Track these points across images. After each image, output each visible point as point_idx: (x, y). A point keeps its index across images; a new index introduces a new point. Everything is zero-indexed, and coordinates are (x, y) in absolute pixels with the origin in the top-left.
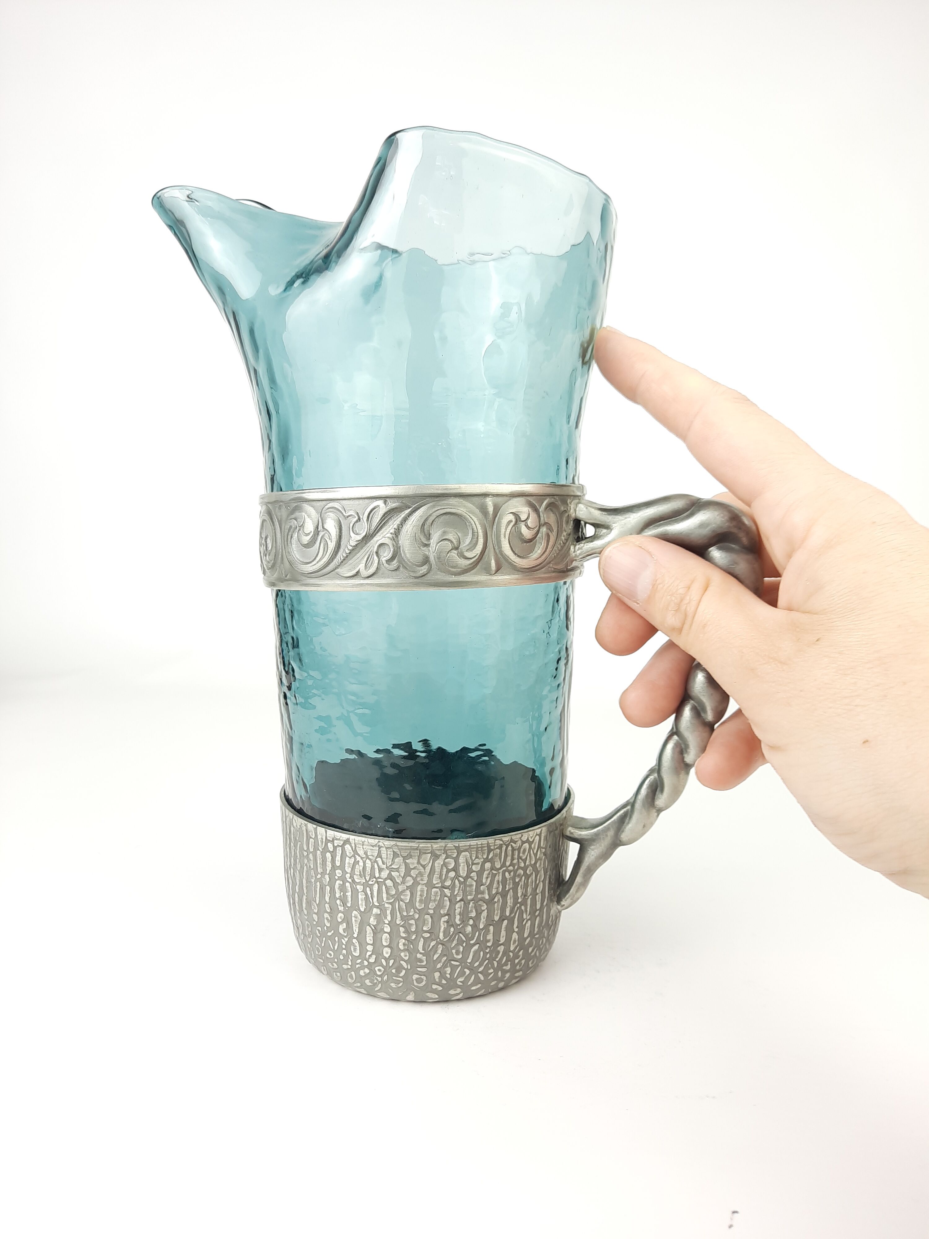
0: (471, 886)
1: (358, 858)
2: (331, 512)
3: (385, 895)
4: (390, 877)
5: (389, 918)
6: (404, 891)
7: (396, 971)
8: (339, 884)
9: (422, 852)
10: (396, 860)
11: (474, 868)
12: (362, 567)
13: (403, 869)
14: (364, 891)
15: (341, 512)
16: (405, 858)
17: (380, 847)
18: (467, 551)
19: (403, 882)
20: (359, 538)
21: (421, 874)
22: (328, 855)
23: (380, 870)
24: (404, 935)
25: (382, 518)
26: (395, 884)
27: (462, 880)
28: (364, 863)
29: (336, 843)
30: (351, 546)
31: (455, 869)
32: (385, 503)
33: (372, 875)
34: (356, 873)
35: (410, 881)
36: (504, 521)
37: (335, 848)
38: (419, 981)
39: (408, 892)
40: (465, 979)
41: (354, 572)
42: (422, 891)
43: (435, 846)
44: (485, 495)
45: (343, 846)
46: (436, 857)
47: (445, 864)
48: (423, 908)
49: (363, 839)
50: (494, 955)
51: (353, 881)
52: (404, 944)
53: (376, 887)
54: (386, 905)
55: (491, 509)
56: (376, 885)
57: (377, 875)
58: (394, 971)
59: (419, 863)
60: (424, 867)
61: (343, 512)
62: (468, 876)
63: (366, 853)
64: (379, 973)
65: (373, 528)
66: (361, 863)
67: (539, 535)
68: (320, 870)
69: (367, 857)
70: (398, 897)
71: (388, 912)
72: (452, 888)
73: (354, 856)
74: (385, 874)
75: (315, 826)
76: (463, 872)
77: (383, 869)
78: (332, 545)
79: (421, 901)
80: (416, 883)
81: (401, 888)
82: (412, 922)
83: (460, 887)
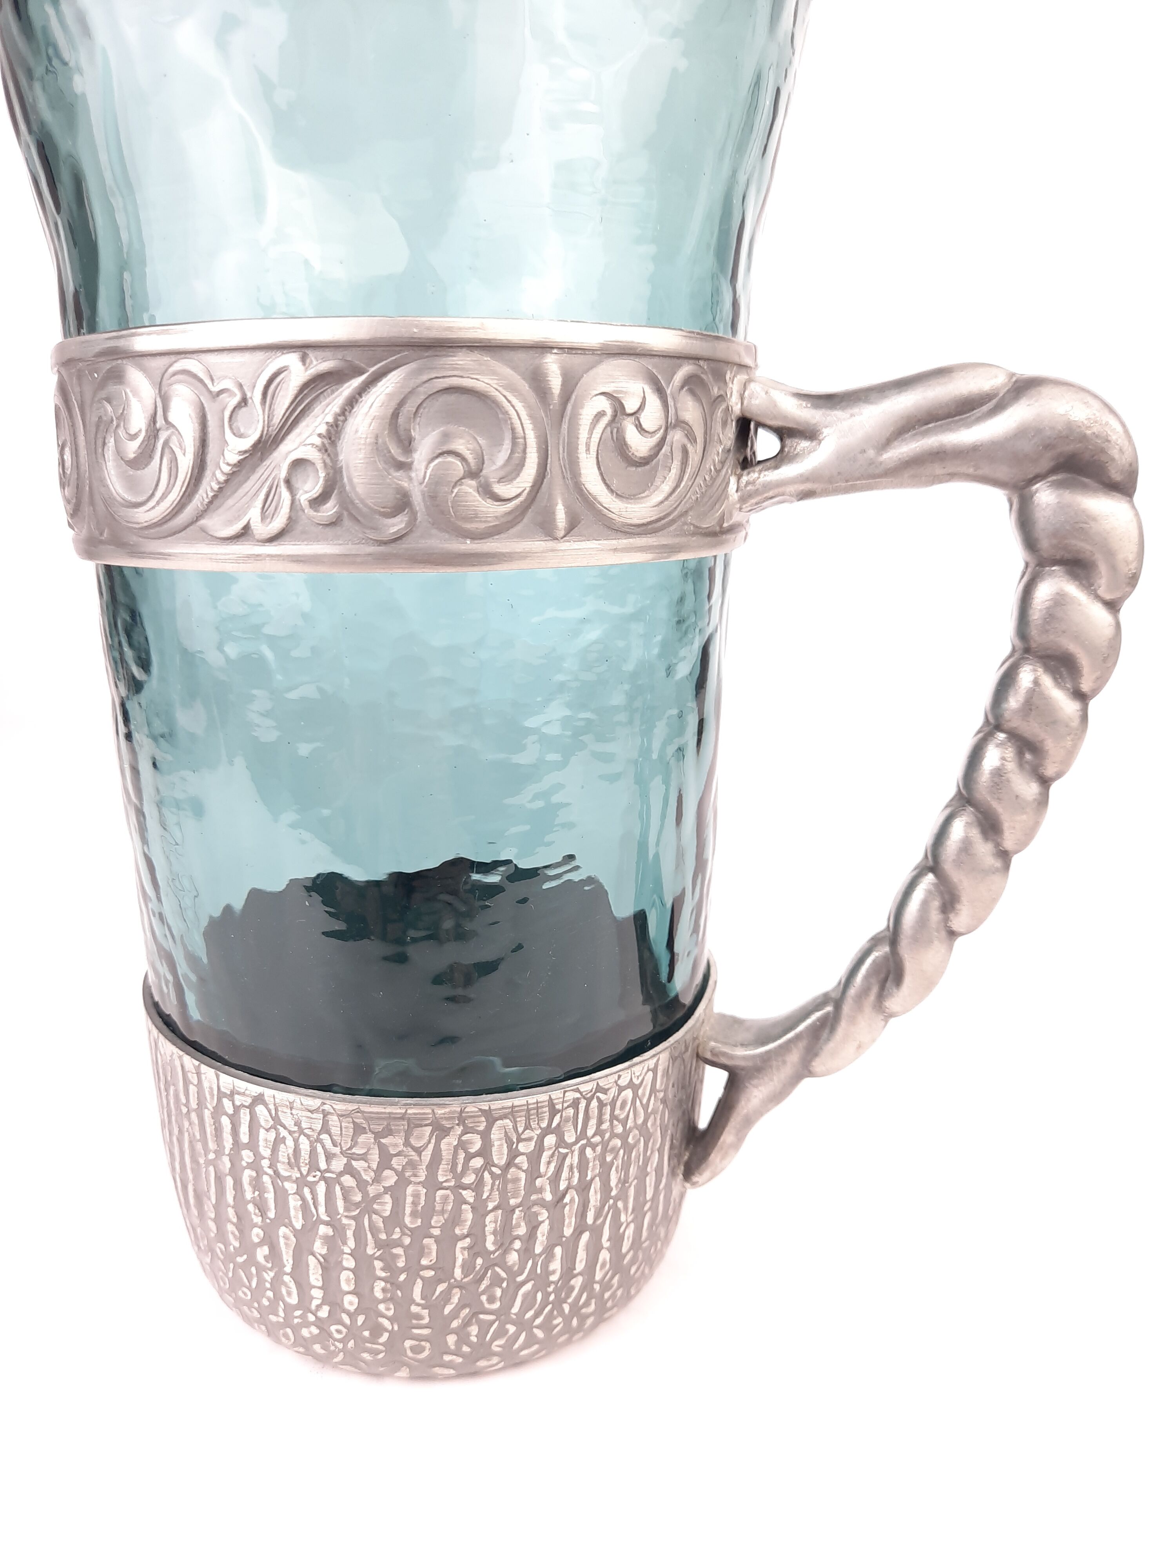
0: (516, 1180)
1: (283, 1133)
2: (180, 382)
3: (340, 1204)
4: (349, 1170)
5: (351, 1243)
6: (378, 1196)
7: (371, 1334)
8: (250, 1176)
9: (414, 1124)
10: (362, 1139)
11: (522, 1147)
12: (254, 515)
13: (375, 1156)
14: (299, 1193)
15: (201, 381)
16: (378, 1136)
17: (325, 1114)
18: (499, 482)
19: (377, 1180)
20: (247, 444)
21: (412, 1165)
22: (225, 1121)
23: (329, 1157)
24: (383, 1274)
25: (296, 397)
26: (362, 1185)
27: (497, 1171)
28: (296, 1141)
29: (238, 1100)
30: (228, 464)
31: (485, 1152)
32: (303, 359)
33: (313, 1166)
34: (281, 1159)
35: (390, 1178)
36: (587, 414)
37: (237, 1109)
38: (416, 1350)
39: (387, 1198)
40: (506, 1341)
41: (237, 527)
42: (416, 1196)
43: (440, 1112)
44: (543, 348)
45: (251, 1107)
46: (441, 1131)
47: (462, 1145)
48: (419, 1226)
49: (291, 1097)
50: (563, 1294)
51: (276, 1173)
52: (384, 1290)
53: (321, 1188)
54: (345, 1221)
55: (555, 383)
56: (322, 1183)
57: (323, 1165)
58: (366, 1334)
59: (407, 1143)
60: (419, 1151)
61: (208, 382)
62: (510, 1164)
63: (298, 1124)
64: (338, 1336)
65: (277, 420)
66: (290, 1142)
67: (665, 449)
68: (212, 1145)
69: (301, 1132)
70: (368, 1206)
71: (350, 1234)
72: (478, 1187)
73: (274, 1127)
74: (338, 1164)
75: (197, 1063)
76: (500, 1156)
77: (334, 1155)
78: (186, 463)
79: (414, 1214)
80: (403, 1181)
81: (372, 1190)
82: (399, 1251)
83: (493, 1185)
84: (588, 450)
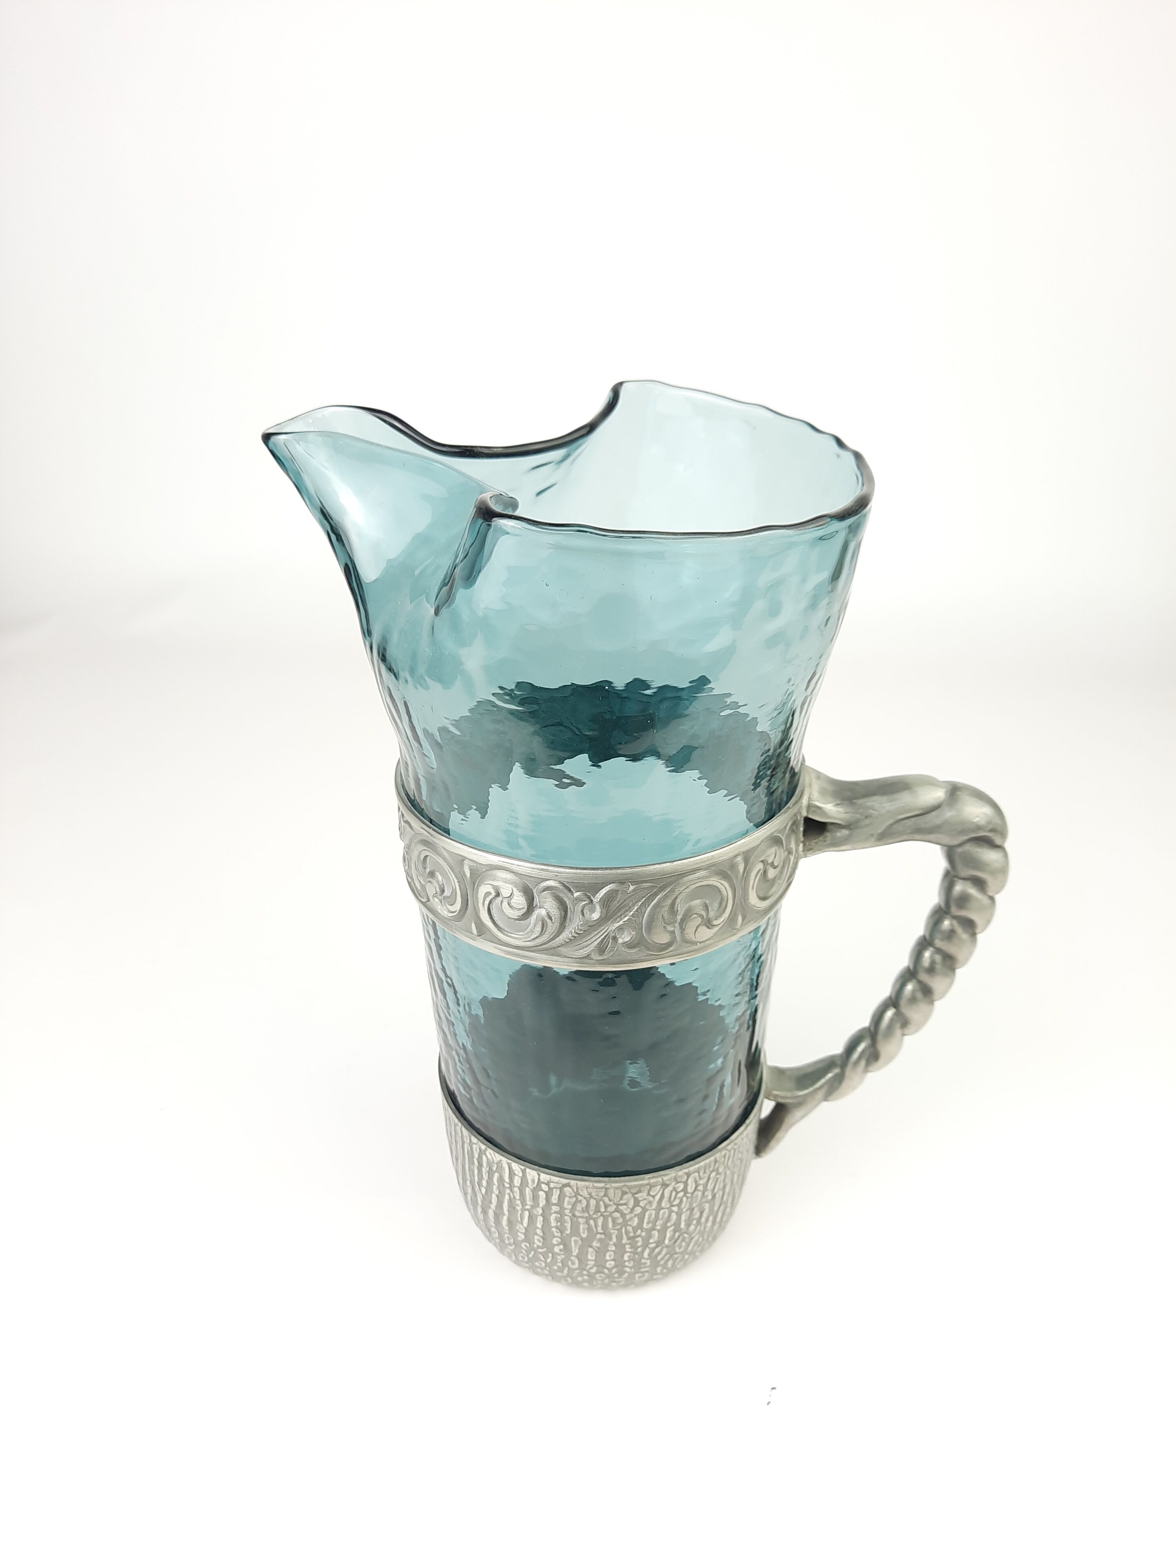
0: (697, 1196)
1: (580, 1198)
2: (551, 891)
3: (610, 1225)
4: (617, 1210)
5: (614, 1240)
6: (631, 1219)
7: (619, 1275)
8: (555, 1217)
9: (651, 1186)
10: (625, 1197)
11: (701, 1182)
13: (631, 1203)
14: (587, 1222)
15: (565, 893)
16: (633, 1194)
17: (606, 1189)
19: (631, 1212)
20: (592, 920)
21: (650, 1203)
22: (542, 1194)
23: (606, 1206)
24: (630, 1250)
25: (621, 902)
26: (623, 1215)
27: (689, 1195)
28: (588, 1202)
29: (552, 1185)
30: (581, 930)
31: (685, 1190)
33: (597, 1210)
34: (578, 1208)
35: (638, 1210)
36: (753, 874)
37: (551, 1189)
38: (641, 1277)
39: (636, 1219)
40: (683, 1262)
42: (650, 1215)
43: (665, 1178)
45: (561, 1189)
46: (665, 1185)
47: (675, 1189)
48: (650, 1227)
49: (587, 1183)
51: (574, 1215)
52: (629, 1256)
53: (600, 1221)
54: (612, 1231)
56: (602, 1218)
57: (603, 1209)
58: (616, 1275)
59: (649, 1194)
60: (654, 1197)
61: (569, 893)
62: (696, 1189)
63: (590, 1194)
64: (599, 1278)
65: (609, 912)
66: (584, 1202)
68: (529, 1203)
69: (591, 1197)
70: (625, 1223)
71: (614, 1237)
72: (679, 1205)
73: (575, 1196)
74: (612, 1209)
75: (523, 1168)
76: (690, 1189)
77: (610, 1205)
78: (554, 926)
79: (648, 1223)
80: (645, 1210)
81: (628, 1217)
82: (639, 1239)
83: (686, 1202)
84: (753, 889)
